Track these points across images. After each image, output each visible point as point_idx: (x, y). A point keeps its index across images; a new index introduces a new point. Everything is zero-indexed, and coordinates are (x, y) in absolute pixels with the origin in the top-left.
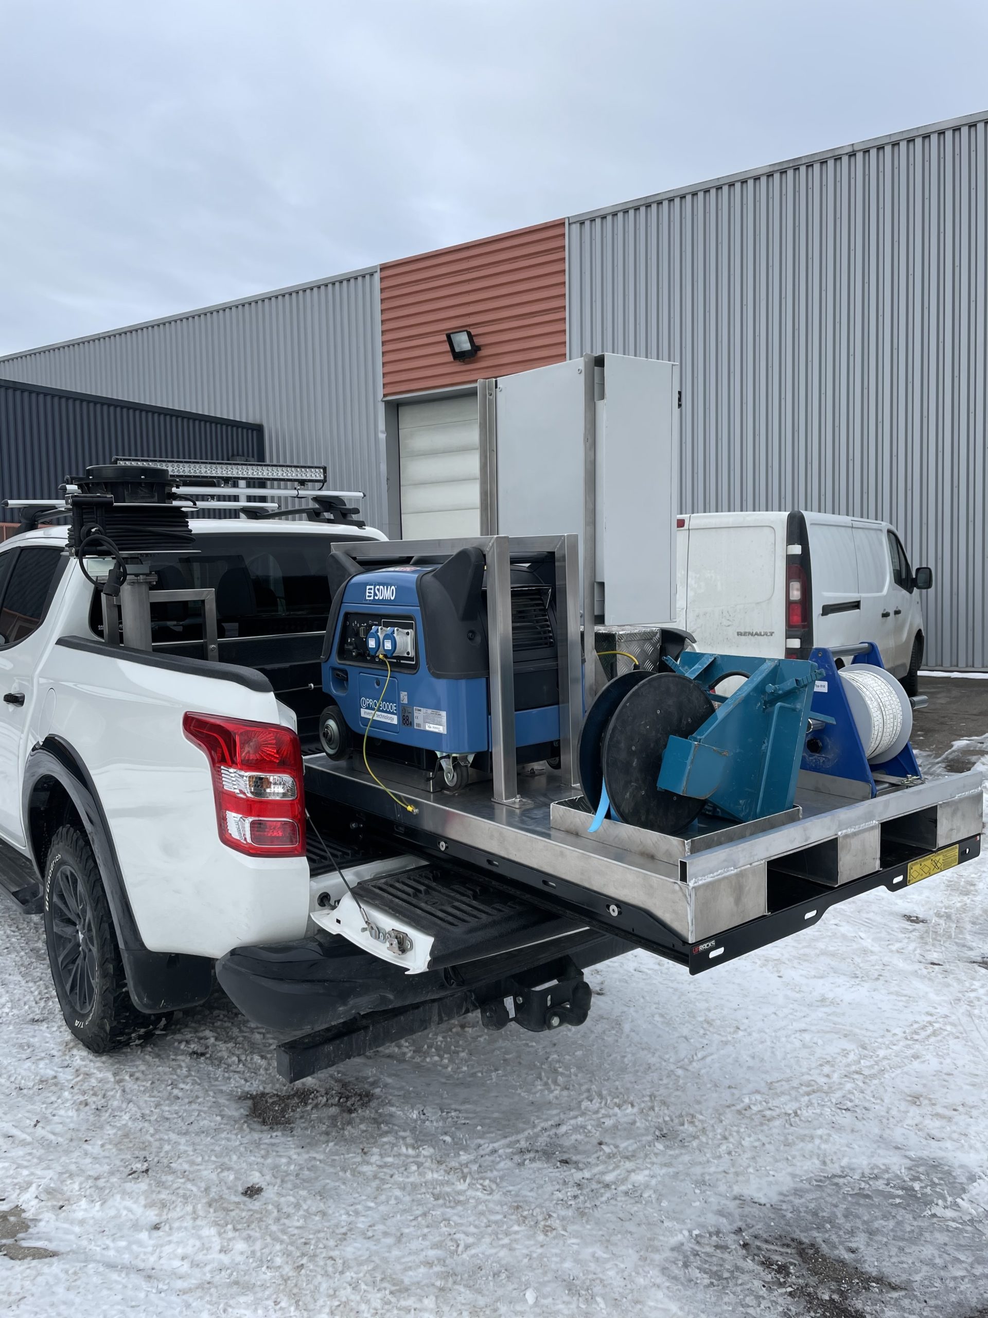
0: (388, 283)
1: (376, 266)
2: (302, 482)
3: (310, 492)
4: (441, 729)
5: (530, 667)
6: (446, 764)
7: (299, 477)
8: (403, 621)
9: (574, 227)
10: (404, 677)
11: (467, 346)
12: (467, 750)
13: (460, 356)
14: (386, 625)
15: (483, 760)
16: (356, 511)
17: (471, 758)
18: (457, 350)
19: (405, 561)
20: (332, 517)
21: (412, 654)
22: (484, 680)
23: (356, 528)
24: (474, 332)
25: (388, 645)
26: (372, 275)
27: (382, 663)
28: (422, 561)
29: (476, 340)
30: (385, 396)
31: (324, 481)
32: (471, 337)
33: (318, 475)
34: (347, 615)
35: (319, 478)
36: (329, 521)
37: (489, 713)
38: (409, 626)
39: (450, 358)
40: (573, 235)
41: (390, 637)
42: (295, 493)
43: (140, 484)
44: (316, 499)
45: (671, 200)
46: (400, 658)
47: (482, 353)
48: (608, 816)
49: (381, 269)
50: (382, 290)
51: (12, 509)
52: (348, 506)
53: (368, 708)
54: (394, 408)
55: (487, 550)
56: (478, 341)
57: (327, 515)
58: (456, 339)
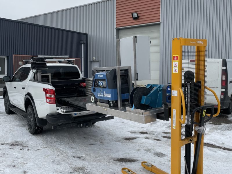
0: (118, 1)
2: (65, 58)
4: (110, 97)
5: (124, 87)
6: (111, 103)
8: (104, 80)
10: (104, 89)
11: (136, 16)
12: (114, 100)
13: (135, 19)
14: (101, 81)
15: (117, 102)
17: (115, 101)
18: (134, 17)
19: (104, 71)
21: (105, 85)
22: (116, 89)
24: (138, 13)
25: (102, 84)
27: (101, 87)
28: (107, 71)
30: (116, 27)
32: (137, 14)
34: (95, 80)
37: (117, 94)
38: (105, 81)
39: (132, 19)
41: (102, 83)
44: (68, 60)
46: (103, 86)
47: (140, 18)
48: (134, 108)
50: (116, 3)
53: (99, 94)
54: (118, 30)
55: (116, 69)
56: (139, 15)
58: (134, 14)
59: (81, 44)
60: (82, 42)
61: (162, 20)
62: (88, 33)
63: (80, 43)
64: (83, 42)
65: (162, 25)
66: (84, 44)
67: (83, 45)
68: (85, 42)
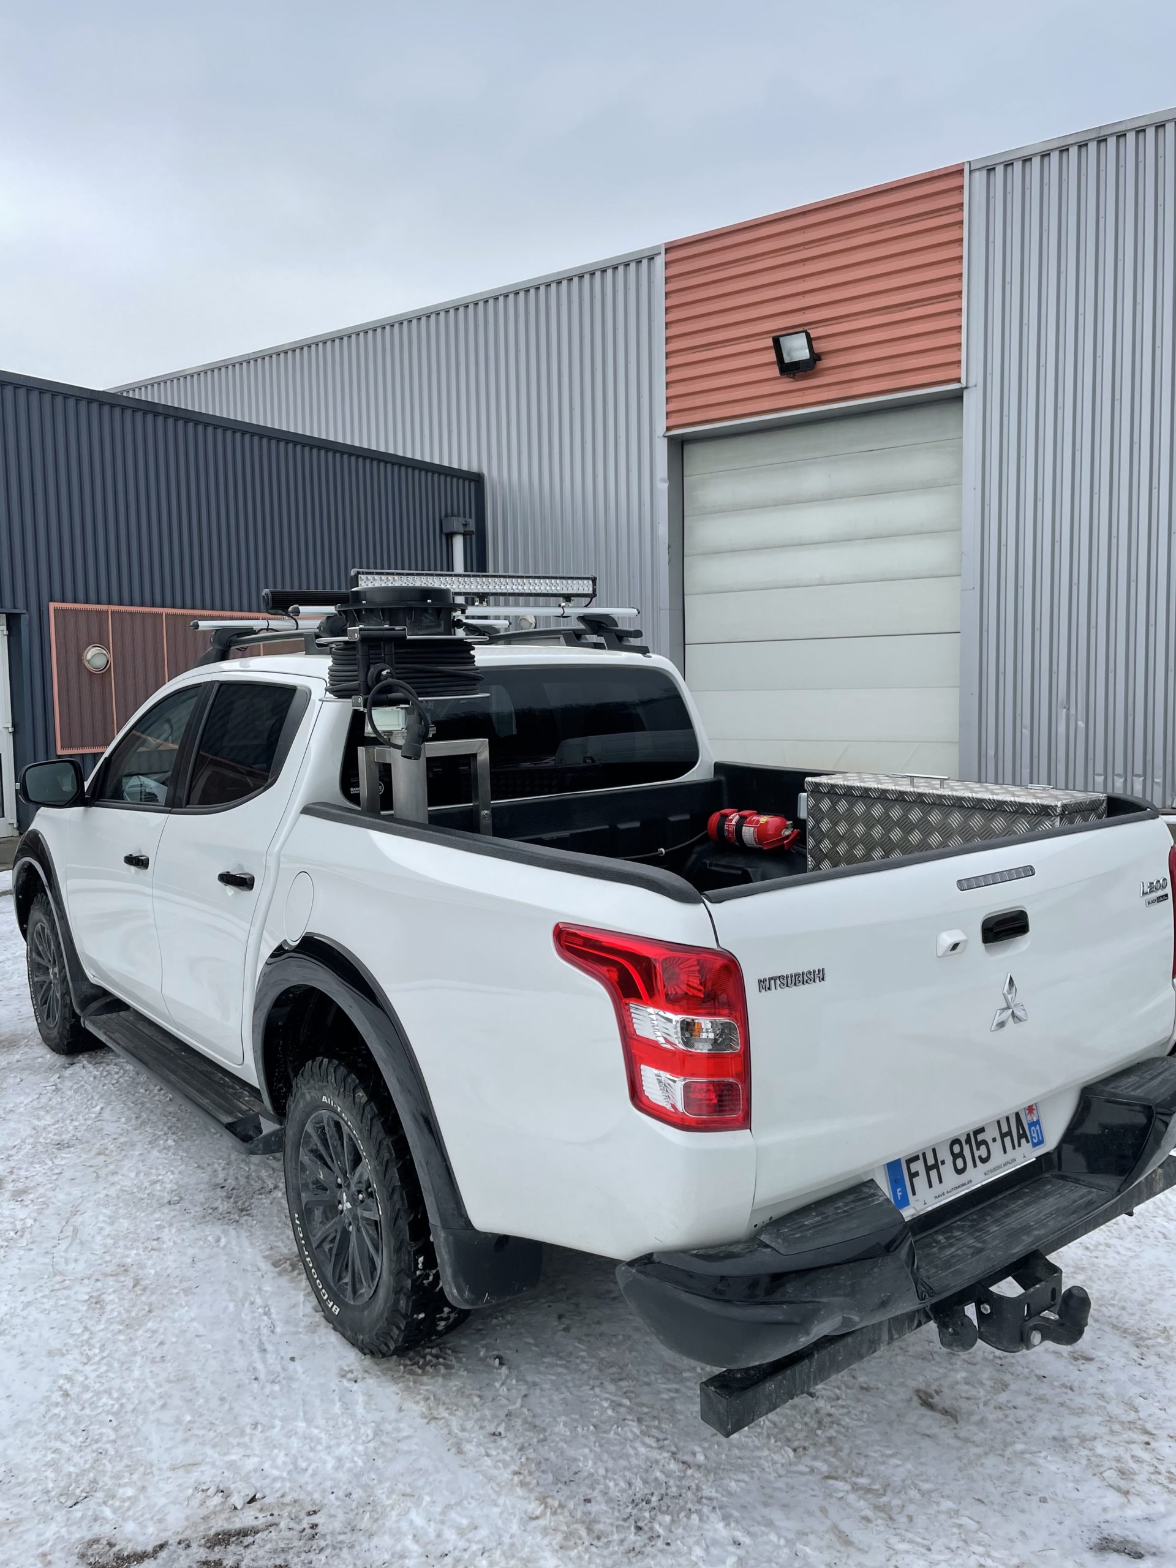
0: (675, 270)
1: (659, 247)
2: (568, 597)
3: (575, 610)
7: (565, 591)
9: (977, 175)
11: (804, 354)
13: (789, 369)
16: (638, 634)
18: (787, 360)
20: (601, 640)
23: (640, 655)
24: (814, 333)
26: (651, 259)
29: (815, 345)
30: (668, 429)
31: (593, 595)
32: (810, 341)
33: (586, 587)
35: (586, 592)
36: (597, 646)
39: (775, 371)
40: (975, 187)
42: (559, 611)
43: (425, 610)
44: (583, 618)
45: (1140, 131)
47: (825, 363)
49: (667, 251)
50: (668, 279)
51: (204, 632)
52: (620, 627)
54: (679, 446)
56: (819, 347)
57: (594, 638)
58: (788, 343)
59: (450, 536)
60: (456, 524)
61: (971, 373)
62: (485, 472)
63: (444, 531)
64: (461, 520)
65: (972, 401)
66: (465, 534)
67: (458, 543)
68: (472, 527)
